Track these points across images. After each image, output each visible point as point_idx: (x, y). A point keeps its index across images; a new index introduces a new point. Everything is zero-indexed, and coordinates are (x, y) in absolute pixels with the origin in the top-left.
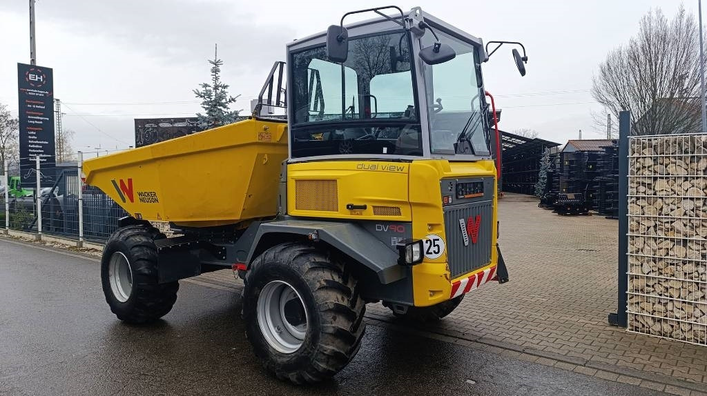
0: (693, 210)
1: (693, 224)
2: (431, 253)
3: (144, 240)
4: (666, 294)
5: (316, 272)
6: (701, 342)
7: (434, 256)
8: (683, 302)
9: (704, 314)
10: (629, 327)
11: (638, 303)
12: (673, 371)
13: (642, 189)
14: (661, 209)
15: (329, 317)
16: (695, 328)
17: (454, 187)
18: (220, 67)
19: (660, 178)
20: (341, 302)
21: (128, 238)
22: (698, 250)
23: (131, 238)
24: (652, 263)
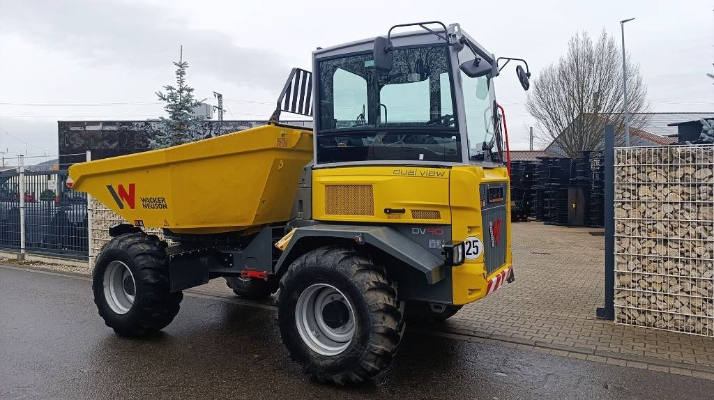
0: (672, 213)
1: (672, 226)
2: (471, 254)
3: (147, 248)
4: (649, 288)
5: (363, 275)
6: (681, 330)
7: (473, 256)
8: (665, 295)
9: (683, 305)
10: (616, 320)
11: (624, 298)
12: (669, 355)
13: (627, 194)
14: (644, 213)
15: (379, 317)
16: (675, 318)
17: (486, 191)
18: (186, 70)
19: (643, 184)
20: (388, 303)
21: (130, 246)
22: (677, 249)
23: (134, 246)
24: (637, 261)
